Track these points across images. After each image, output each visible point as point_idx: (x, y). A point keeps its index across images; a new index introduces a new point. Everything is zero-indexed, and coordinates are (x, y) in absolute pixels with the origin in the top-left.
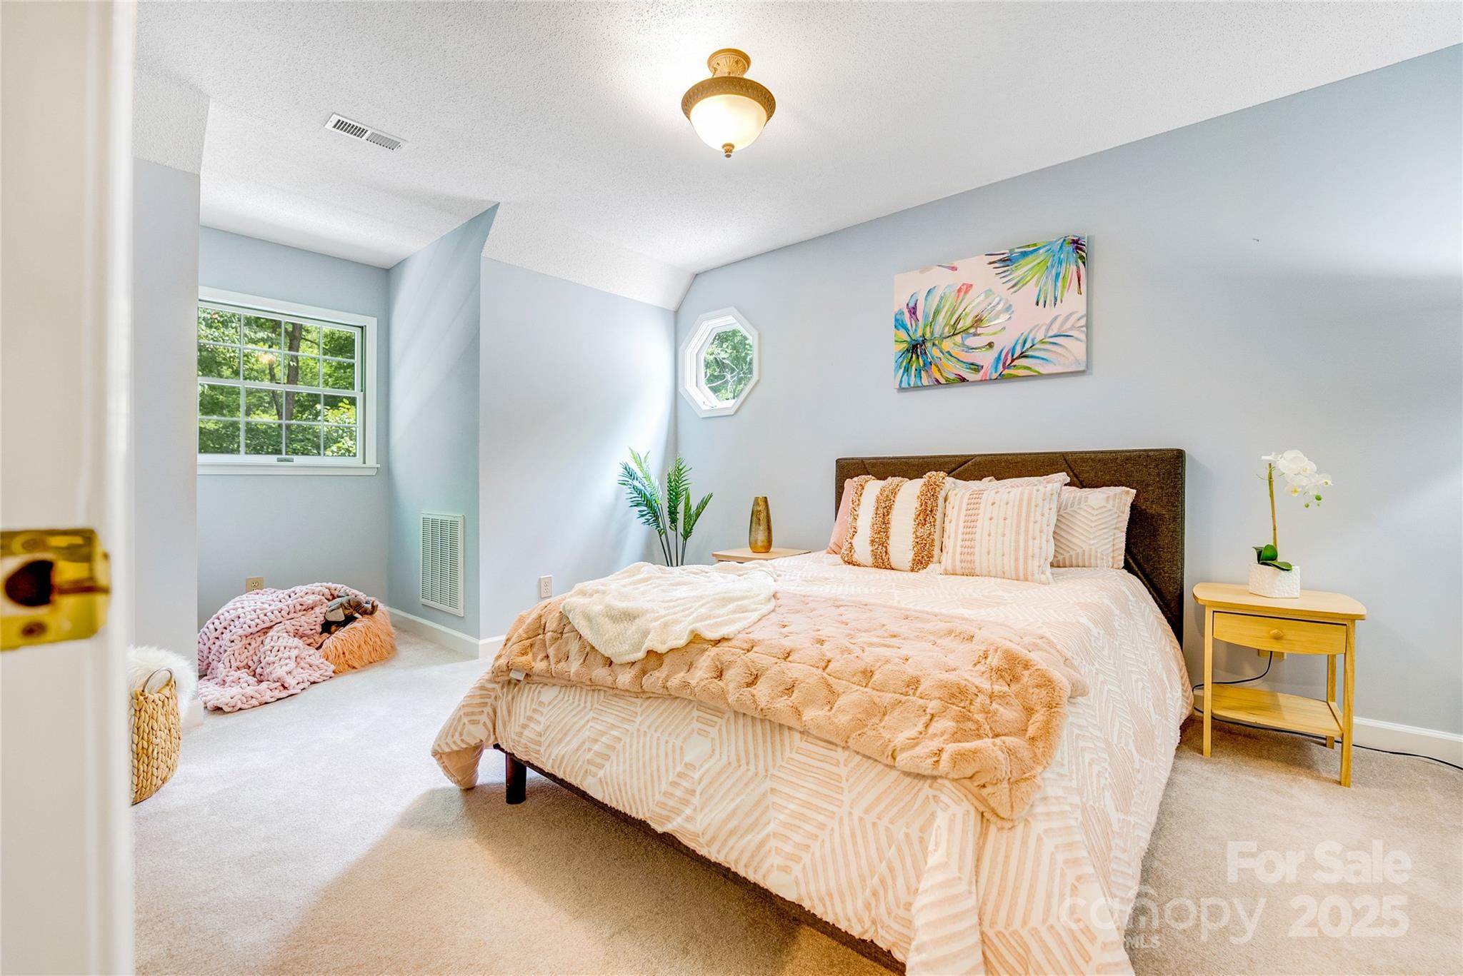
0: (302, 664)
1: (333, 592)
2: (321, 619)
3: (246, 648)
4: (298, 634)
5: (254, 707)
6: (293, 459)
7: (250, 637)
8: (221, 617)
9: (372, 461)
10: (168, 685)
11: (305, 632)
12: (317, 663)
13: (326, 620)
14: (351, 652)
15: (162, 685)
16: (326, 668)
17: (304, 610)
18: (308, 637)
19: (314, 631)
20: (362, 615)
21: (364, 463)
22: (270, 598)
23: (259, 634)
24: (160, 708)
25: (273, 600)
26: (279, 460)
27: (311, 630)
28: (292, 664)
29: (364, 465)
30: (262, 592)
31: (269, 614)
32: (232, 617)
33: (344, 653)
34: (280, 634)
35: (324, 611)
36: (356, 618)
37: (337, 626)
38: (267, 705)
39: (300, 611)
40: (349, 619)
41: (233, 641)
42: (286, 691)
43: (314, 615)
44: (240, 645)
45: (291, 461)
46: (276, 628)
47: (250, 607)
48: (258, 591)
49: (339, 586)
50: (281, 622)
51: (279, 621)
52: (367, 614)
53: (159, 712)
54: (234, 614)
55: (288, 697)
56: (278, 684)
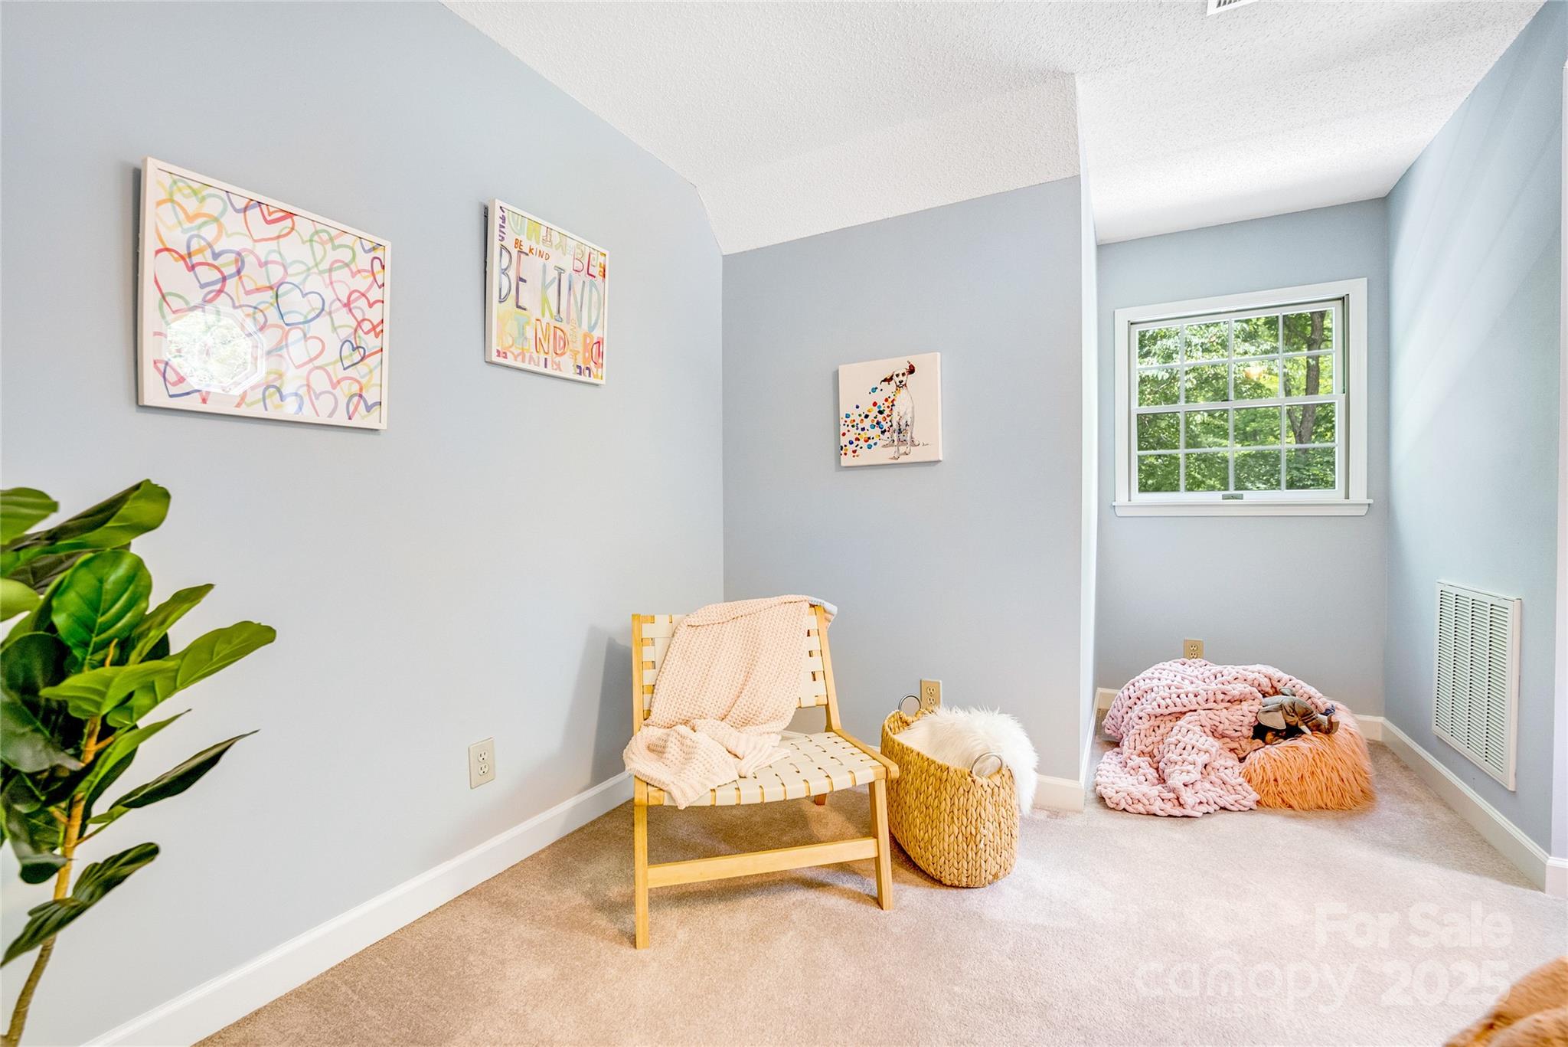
0: (1213, 777)
1: (1276, 684)
2: (1250, 719)
3: (1154, 731)
4: (1216, 733)
5: (1140, 813)
6: (1242, 495)
7: (1160, 718)
8: (1137, 684)
9: (1359, 494)
10: (998, 772)
11: (1226, 732)
12: (1234, 782)
13: (1259, 723)
14: (1287, 782)
15: (993, 771)
16: (1245, 794)
17: (1229, 701)
18: (1232, 739)
19: (1239, 734)
20: (1312, 731)
21: (1347, 497)
22: (1196, 673)
23: (1170, 717)
24: (989, 796)
25: (1197, 677)
26: (1225, 498)
27: (1236, 731)
28: (1195, 775)
29: (1347, 501)
30: (1189, 662)
31: (1183, 696)
32: (1146, 687)
33: (1276, 780)
34: (1190, 726)
35: (1255, 708)
36: (1303, 733)
37: (1275, 735)
38: (1155, 817)
39: (1222, 701)
40: (1292, 732)
41: (1141, 718)
42: (1180, 808)
43: (1240, 713)
44: (1147, 725)
45: (1241, 497)
46: (1188, 717)
47: (1166, 679)
48: (1185, 660)
49: (1286, 677)
50: (1195, 711)
51: (1193, 709)
52: (1320, 731)
53: (988, 800)
54: (1148, 684)
55: (1182, 817)
56: (1172, 795)
